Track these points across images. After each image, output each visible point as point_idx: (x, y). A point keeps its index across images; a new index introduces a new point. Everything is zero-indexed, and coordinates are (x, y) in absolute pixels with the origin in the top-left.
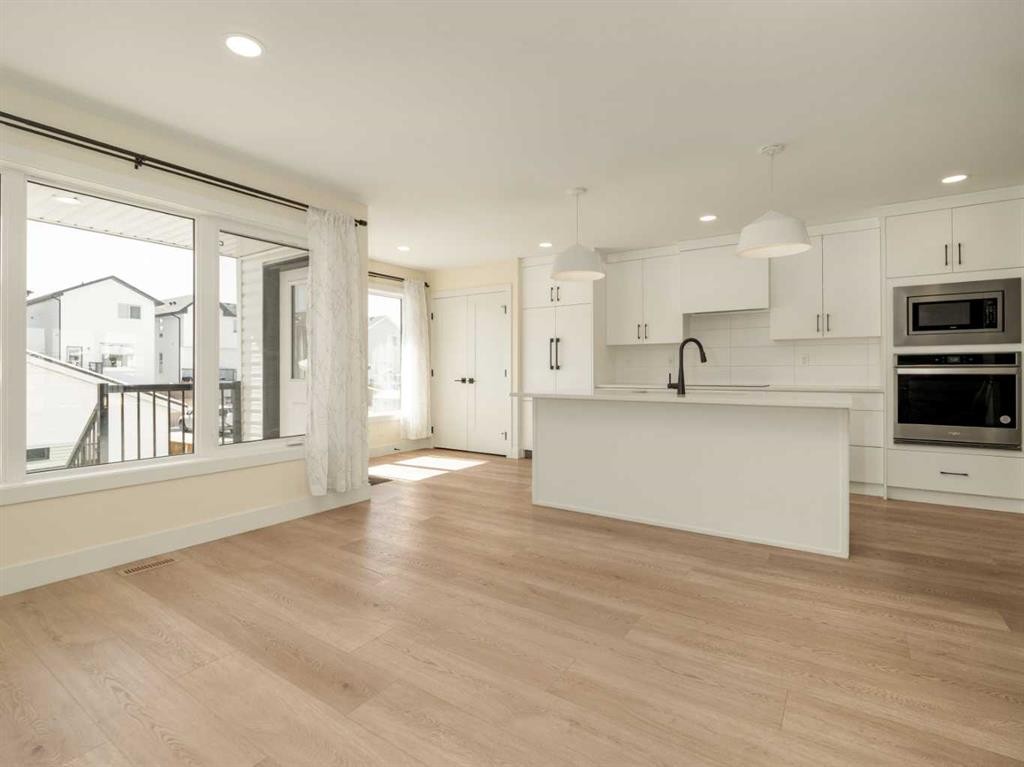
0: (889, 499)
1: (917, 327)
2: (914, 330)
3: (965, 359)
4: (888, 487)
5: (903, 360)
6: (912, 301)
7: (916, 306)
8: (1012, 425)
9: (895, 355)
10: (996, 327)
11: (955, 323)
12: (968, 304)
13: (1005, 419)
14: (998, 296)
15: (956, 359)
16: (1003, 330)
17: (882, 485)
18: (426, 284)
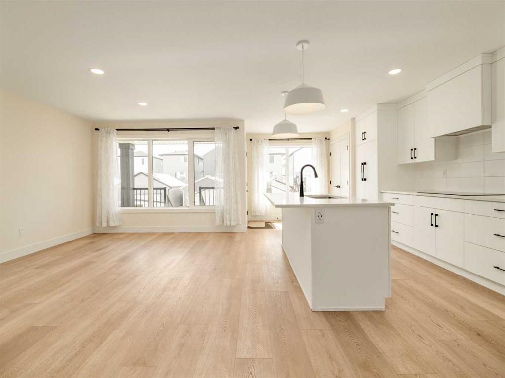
18: (326, 139)
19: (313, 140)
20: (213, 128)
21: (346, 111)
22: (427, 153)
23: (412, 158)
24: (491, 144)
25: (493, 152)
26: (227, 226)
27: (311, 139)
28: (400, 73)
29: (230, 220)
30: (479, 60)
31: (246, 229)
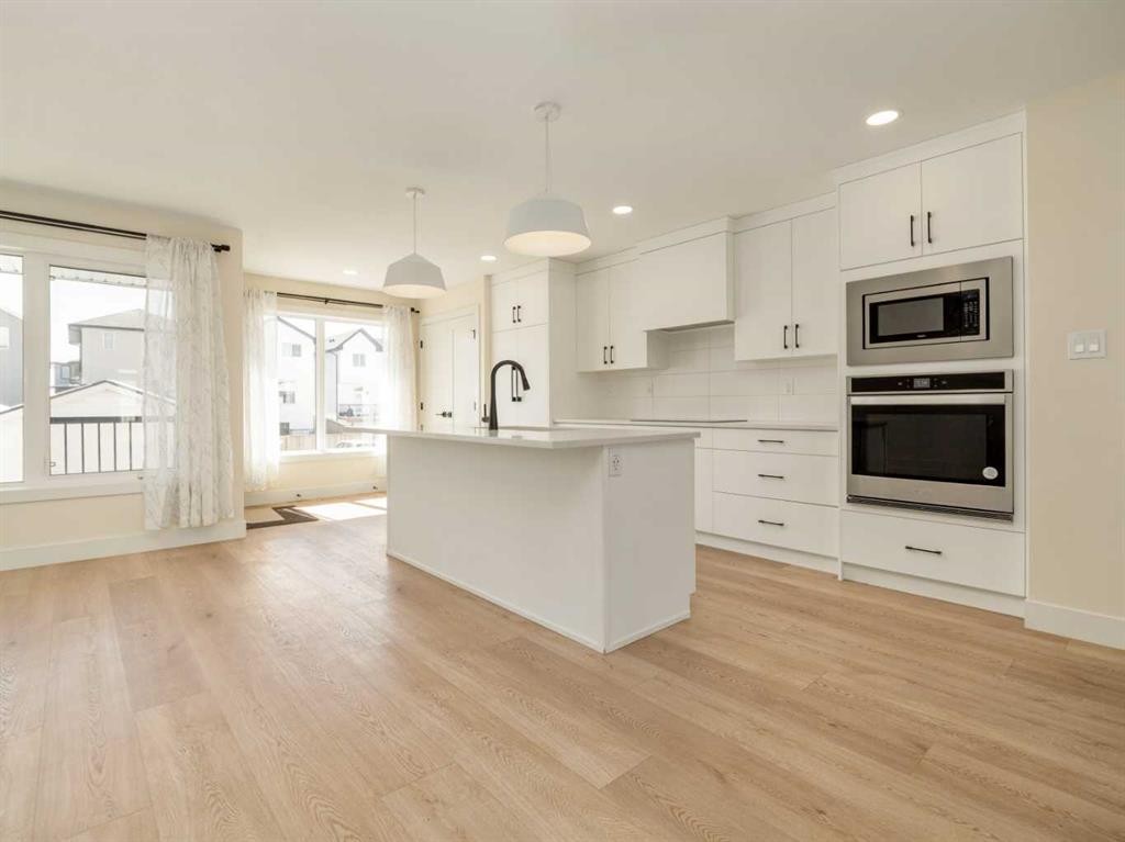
0: (845, 580)
1: (875, 338)
2: (871, 342)
3: (939, 382)
4: (845, 564)
5: (859, 385)
6: (869, 300)
7: (874, 307)
8: (1000, 481)
9: (847, 378)
10: (978, 333)
11: (922, 331)
12: (941, 300)
13: (990, 473)
14: (981, 285)
15: (926, 383)
16: (988, 338)
17: (836, 559)
18: (413, 310)
19: (385, 310)
20: (142, 236)
21: (493, 258)
22: (633, 355)
23: (606, 363)
24: (733, 346)
25: (737, 358)
26: (190, 527)
27: (380, 306)
28: (628, 214)
29: (200, 513)
30: (723, 225)
31: (242, 532)
